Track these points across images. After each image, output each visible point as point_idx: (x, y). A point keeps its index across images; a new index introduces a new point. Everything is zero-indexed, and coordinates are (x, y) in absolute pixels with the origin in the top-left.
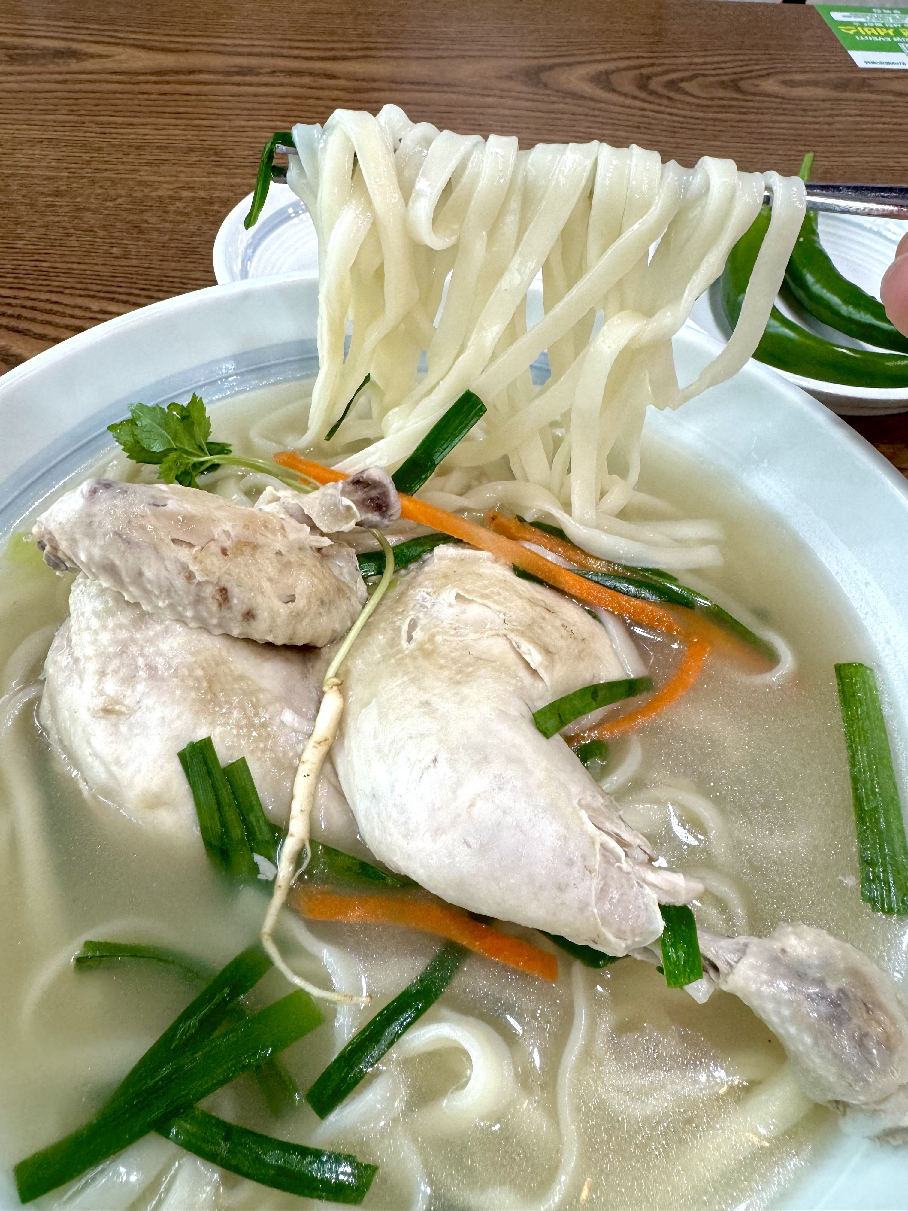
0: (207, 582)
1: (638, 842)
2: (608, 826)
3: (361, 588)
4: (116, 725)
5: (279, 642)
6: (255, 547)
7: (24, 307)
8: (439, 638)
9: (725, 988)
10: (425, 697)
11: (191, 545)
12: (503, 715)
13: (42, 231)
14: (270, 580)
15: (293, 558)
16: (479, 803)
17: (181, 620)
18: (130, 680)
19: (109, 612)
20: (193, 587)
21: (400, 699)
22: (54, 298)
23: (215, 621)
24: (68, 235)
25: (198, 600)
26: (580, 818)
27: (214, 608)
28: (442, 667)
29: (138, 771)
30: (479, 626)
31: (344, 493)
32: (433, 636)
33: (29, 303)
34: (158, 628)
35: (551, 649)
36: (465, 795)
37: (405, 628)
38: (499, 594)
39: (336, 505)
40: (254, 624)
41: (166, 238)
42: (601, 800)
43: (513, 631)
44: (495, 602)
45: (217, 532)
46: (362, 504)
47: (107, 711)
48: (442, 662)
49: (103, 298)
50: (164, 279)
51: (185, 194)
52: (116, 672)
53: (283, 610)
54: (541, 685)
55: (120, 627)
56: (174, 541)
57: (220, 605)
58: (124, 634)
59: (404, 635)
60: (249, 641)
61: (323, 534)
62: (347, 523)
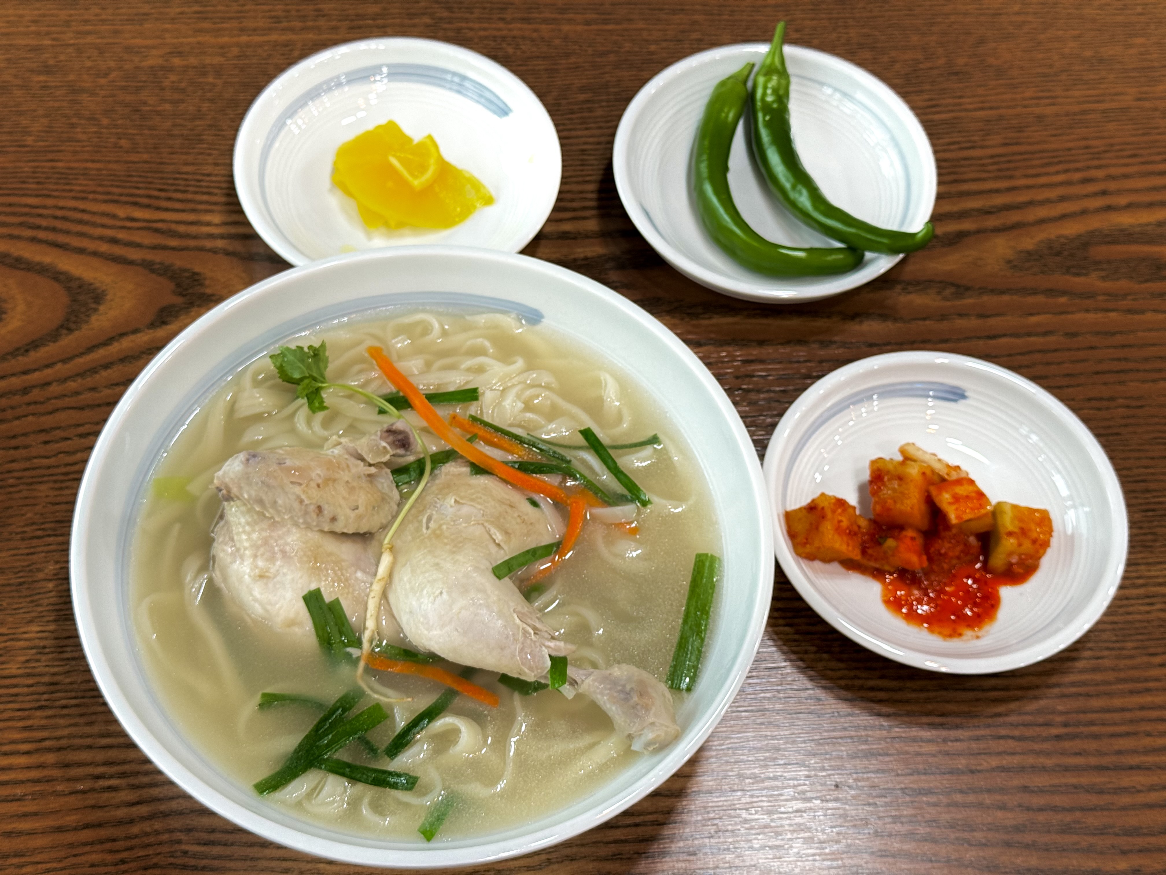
0: (311, 504)
1: (545, 629)
2: (529, 621)
3: (395, 494)
4: (266, 584)
5: (351, 532)
6: (334, 480)
7: (56, 218)
8: (444, 527)
9: (580, 691)
10: (437, 560)
11: (300, 484)
12: (476, 569)
13: (45, 121)
14: (344, 498)
15: (355, 484)
16: (463, 611)
17: (296, 525)
18: (272, 559)
19: (256, 523)
20: (303, 507)
21: (423, 562)
22: (81, 205)
23: (315, 523)
24: (73, 126)
25: (306, 513)
26: (513, 617)
27: (314, 516)
28: (446, 544)
29: (281, 608)
30: (468, 519)
31: (382, 438)
32: (441, 526)
33: (59, 213)
34: (285, 529)
35: (510, 531)
36: (455, 608)
37: (425, 520)
38: (481, 498)
39: (377, 446)
40: (336, 523)
41: (168, 124)
42: (526, 609)
43: (487, 521)
44: (479, 503)
45: (313, 475)
46: (393, 444)
47: (261, 577)
48: (446, 541)
49: (126, 203)
50: (178, 176)
51: (177, 61)
52: (262, 555)
53: (352, 515)
54: (502, 552)
55: (262, 530)
56: (292, 483)
57: (318, 515)
58: (265, 534)
59: (424, 525)
60: (333, 533)
61: (370, 465)
62: (385, 456)
